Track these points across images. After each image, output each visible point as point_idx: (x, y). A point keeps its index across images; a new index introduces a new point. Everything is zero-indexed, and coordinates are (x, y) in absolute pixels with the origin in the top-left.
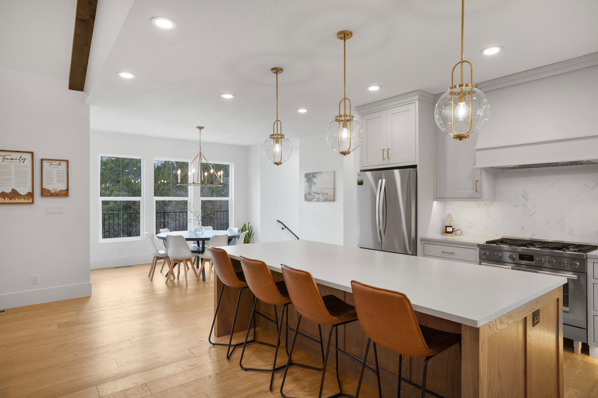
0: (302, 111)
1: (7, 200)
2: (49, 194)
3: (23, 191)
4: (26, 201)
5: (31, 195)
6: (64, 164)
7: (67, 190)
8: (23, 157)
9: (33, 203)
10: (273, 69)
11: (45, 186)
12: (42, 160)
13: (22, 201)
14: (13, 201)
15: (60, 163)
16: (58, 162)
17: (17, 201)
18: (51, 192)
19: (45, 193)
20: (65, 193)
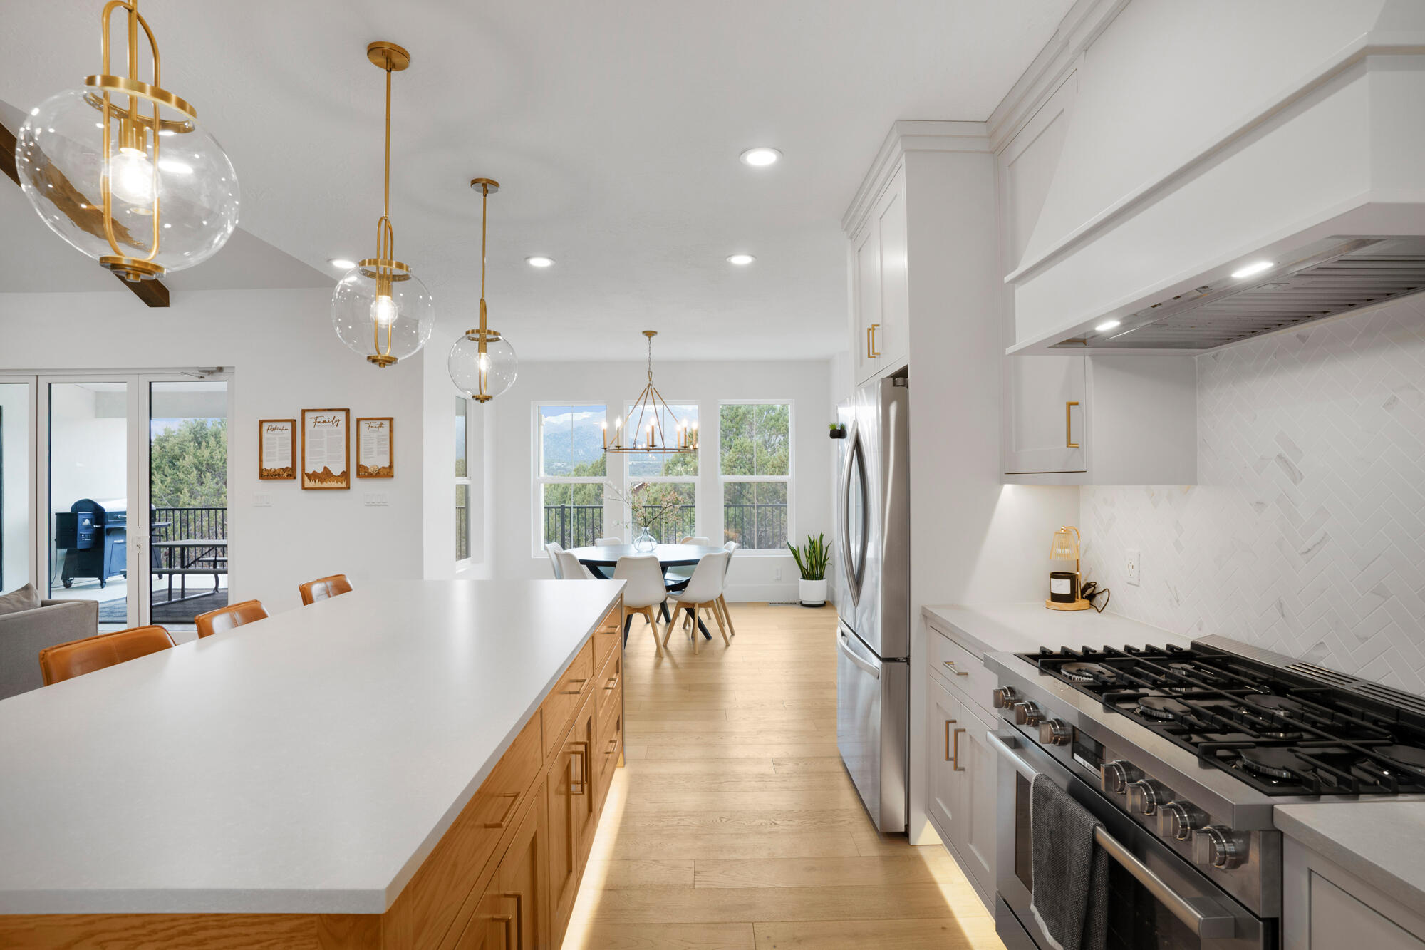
0: (741, 260)
1: (318, 484)
2: (366, 474)
3: (337, 469)
4: (340, 485)
5: (345, 475)
6: (386, 423)
7: (391, 466)
8: (336, 418)
9: (348, 488)
10: (474, 182)
11: (363, 462)
12: (358, 420)
13: (334, 485)
14: (324, 485)
15: (381, 424)
16: (379, 422)
17: (329, 484)
18: (370, 471)
19: (363, 472)
20: (386, 473)
